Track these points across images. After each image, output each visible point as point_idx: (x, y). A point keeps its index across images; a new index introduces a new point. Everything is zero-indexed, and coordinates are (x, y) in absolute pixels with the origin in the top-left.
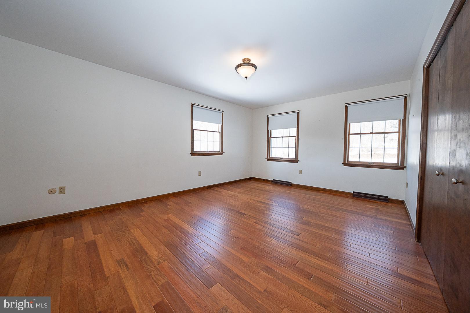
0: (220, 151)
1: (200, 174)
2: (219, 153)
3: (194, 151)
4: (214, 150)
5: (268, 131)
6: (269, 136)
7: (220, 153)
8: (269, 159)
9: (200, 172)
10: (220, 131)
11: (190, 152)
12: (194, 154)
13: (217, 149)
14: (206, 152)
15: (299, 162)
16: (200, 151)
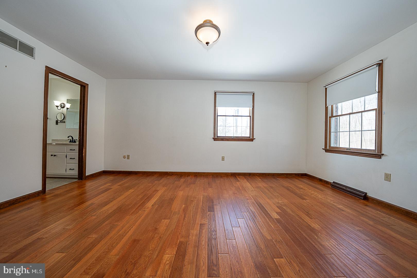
0: (250, 137)
1: (223, 159)
2: (249, 139)
3: (218, 136)
4: (242, 136)
5: (326, 108)
6: (329, 115)
7: (251, 139)
8: (329, 150)
9: (224, 157)
10: (251, 115)
11: (213, 137)
12: (217, 139)
13: (247, 134)
14: (231, 137)
15: (383, 157)
16: (225, 136)
